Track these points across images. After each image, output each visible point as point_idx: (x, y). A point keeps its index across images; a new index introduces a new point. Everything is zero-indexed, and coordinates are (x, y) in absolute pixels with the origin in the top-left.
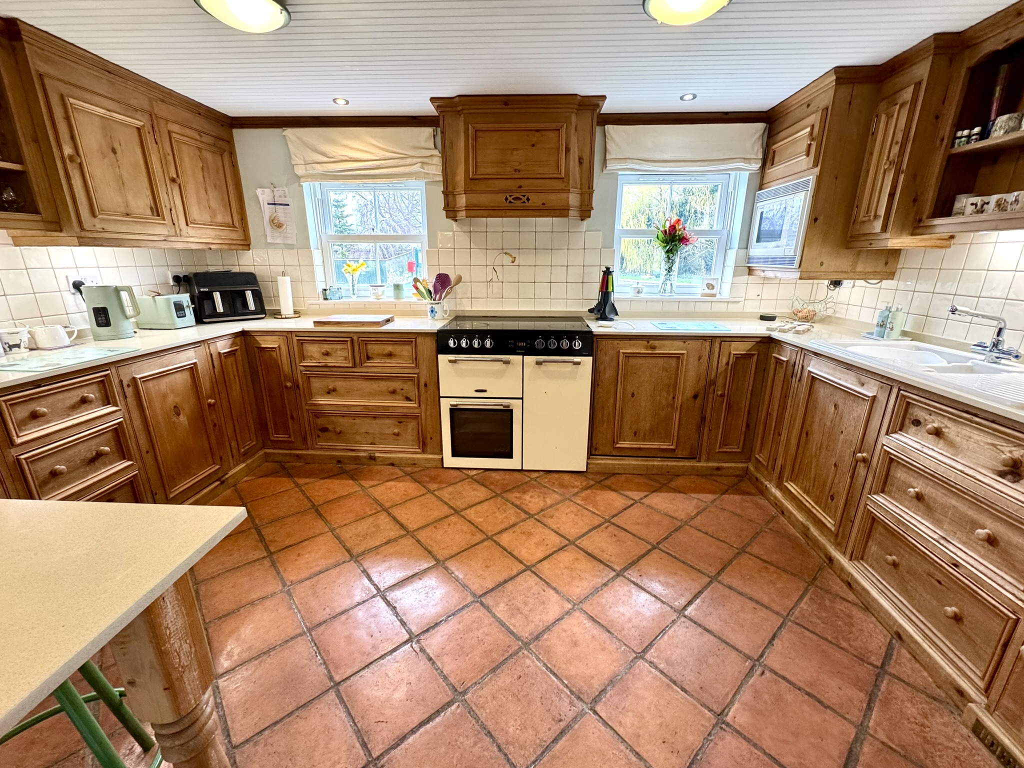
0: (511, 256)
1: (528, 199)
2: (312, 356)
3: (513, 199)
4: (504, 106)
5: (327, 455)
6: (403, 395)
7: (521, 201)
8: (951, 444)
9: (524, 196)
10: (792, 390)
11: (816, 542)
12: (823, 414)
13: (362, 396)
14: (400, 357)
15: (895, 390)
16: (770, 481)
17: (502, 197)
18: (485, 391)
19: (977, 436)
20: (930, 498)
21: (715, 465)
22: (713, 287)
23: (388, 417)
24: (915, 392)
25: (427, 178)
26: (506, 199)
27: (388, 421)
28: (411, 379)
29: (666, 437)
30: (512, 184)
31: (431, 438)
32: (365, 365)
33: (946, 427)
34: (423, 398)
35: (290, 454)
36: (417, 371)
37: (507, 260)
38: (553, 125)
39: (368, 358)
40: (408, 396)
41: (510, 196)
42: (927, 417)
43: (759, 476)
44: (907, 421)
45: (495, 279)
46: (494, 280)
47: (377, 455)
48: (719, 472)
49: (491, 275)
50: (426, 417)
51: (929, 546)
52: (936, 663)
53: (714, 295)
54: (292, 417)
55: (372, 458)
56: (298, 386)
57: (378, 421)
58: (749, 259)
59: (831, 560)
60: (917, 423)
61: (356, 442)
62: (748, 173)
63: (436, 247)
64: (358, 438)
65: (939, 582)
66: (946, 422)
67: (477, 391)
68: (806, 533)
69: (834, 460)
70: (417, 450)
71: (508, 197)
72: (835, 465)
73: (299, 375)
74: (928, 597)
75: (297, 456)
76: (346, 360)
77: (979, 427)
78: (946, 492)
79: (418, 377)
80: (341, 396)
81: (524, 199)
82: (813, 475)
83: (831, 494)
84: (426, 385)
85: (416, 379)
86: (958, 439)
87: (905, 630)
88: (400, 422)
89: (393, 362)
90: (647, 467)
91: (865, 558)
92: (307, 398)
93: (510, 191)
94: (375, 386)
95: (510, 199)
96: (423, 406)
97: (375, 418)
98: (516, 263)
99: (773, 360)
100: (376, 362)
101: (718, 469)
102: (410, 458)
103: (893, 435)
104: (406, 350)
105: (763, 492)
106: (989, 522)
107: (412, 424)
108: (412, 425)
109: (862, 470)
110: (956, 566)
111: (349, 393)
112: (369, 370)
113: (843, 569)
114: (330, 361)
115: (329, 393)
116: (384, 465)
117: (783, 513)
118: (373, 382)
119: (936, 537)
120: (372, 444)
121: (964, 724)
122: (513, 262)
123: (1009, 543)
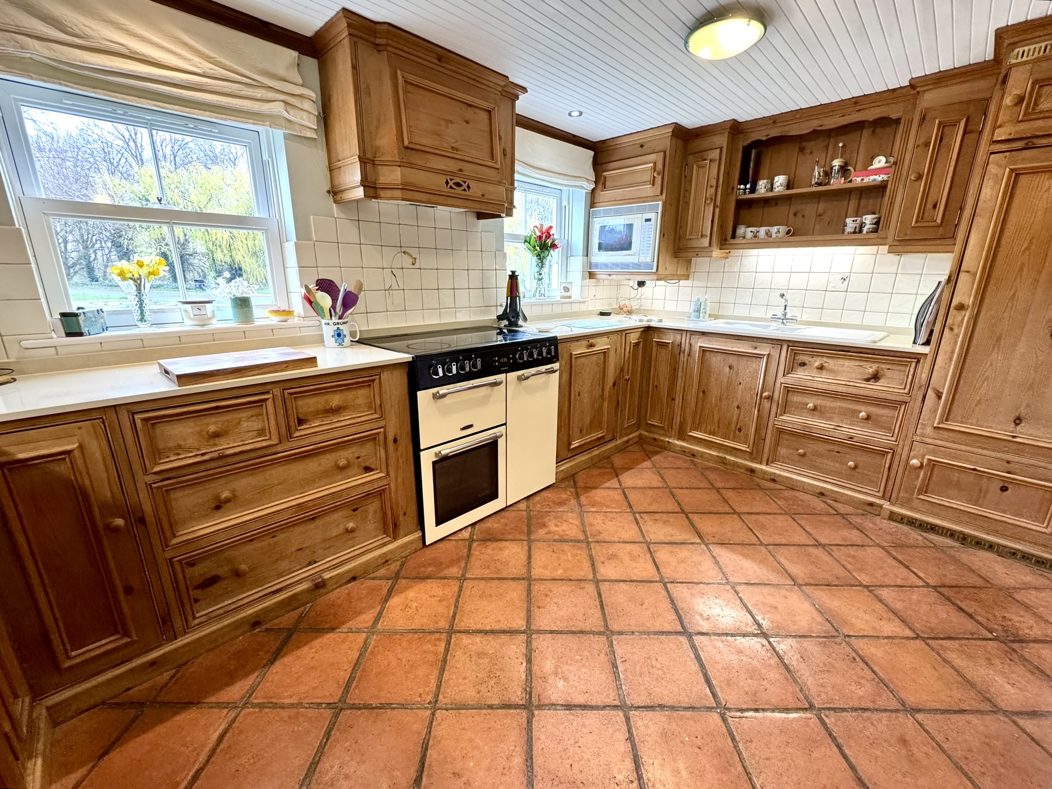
0: (411, 256)
1: (469, 187)
2: (180, 447)
3: (454, 184)
4: (436, 61)
5: (229, 625)
6: (359, 466)
7: (462, 188)
8: (831, 371)
9: (465, 182)
10: (681, 365)
11: (735, 465)
12: (719, 374)
13: (289, 491)
14: (356, 408)
15: (785, 347)
16: (670, 437)
17: (442, 180)
18: (471, 426)
19: (847, 363)
20: (821, 406)
21: (625, 439)
22: (568, 290)
23: (336, 509)
24: (801, 345)
25: (289, 129)
26: (447, 183)
27: (336, 516)
28: (373, 438)
29: (600, 428)
30: (452, 166)
31: (405, 514)
32: (297, 434)
33: (826, 362)
34: (392, 462)
35: (132, 670)
36: (382, 423)
37: (407, 261)
38: (486, 105)
39: (301, 422)
40: (368, 464)
41: (451, 180)
42: (811, 359)
43: (656, 436)
44: (795, 365)
45: (395, 286)
46: (393, 288)
47: (327, 576)
48: (628, 444)
49: (390, 281)
50: (397, 486)
51: (831, 434)
52: (851, 496)
53: (570, 297)
54: (128, 590)
55: (320, 586)
56: (142, 520)
57: (319, 522)
58: (590, 265)
59: (752, 471)
60: (803, 364)
61: (280, 575)
62: (585, 191)
63: (310, 239)
64: (284, 565)
65: (838, 452)
66: (825, 359)
67: (464, 429)
68: (723, 461)
69: (736, 404)
70: (386, 540)
71: (449, 180)
72: (738, 407)
73: (144, 495)
74: (832, 464)
75: (153, 663)
76: (260, 435)
77: (851, 358)
78: (831, 400)
79: (385, 433)
80: (247, 504)
81: (465, 186)
82: (716, 419)
83: (738, 427)
84: (395, 441)
85: (381, 437)
86: (836, 368)
87: (825, 488)
88: (355, 510)
89: (345, 418)
90: (592, 458)
91: (777, 459)
92: (168, 534)
93: (452, 173)
94: (312, 466)
95: (451, 183)
96: (392, 474)
97: (313, 519)
98: (417, 265)
99: (654, 344)
100: (315, 426)
101: (627, 441)
102: (380, 556)
103: (790, 375)
104: (361, 396)
105: (665, 447)
106: (863, 408)
107: (374, 504)
108: (373, 507)
109: (766, 404)
110: (851, 438)
111: (264, 493)
112: (303, 443)
113: (765, 472)
114: (229, 445)
115: (218, 508)
116: (341, 586)
117: (694, 455)
118: (308, 461)
119: (832, 427)
120: (310, 564)
121: (884, 519)
122: (413, 264)
123: (878, 415)
